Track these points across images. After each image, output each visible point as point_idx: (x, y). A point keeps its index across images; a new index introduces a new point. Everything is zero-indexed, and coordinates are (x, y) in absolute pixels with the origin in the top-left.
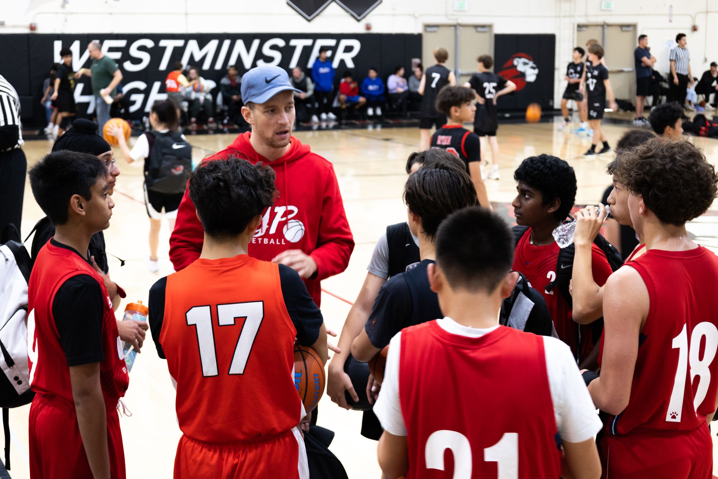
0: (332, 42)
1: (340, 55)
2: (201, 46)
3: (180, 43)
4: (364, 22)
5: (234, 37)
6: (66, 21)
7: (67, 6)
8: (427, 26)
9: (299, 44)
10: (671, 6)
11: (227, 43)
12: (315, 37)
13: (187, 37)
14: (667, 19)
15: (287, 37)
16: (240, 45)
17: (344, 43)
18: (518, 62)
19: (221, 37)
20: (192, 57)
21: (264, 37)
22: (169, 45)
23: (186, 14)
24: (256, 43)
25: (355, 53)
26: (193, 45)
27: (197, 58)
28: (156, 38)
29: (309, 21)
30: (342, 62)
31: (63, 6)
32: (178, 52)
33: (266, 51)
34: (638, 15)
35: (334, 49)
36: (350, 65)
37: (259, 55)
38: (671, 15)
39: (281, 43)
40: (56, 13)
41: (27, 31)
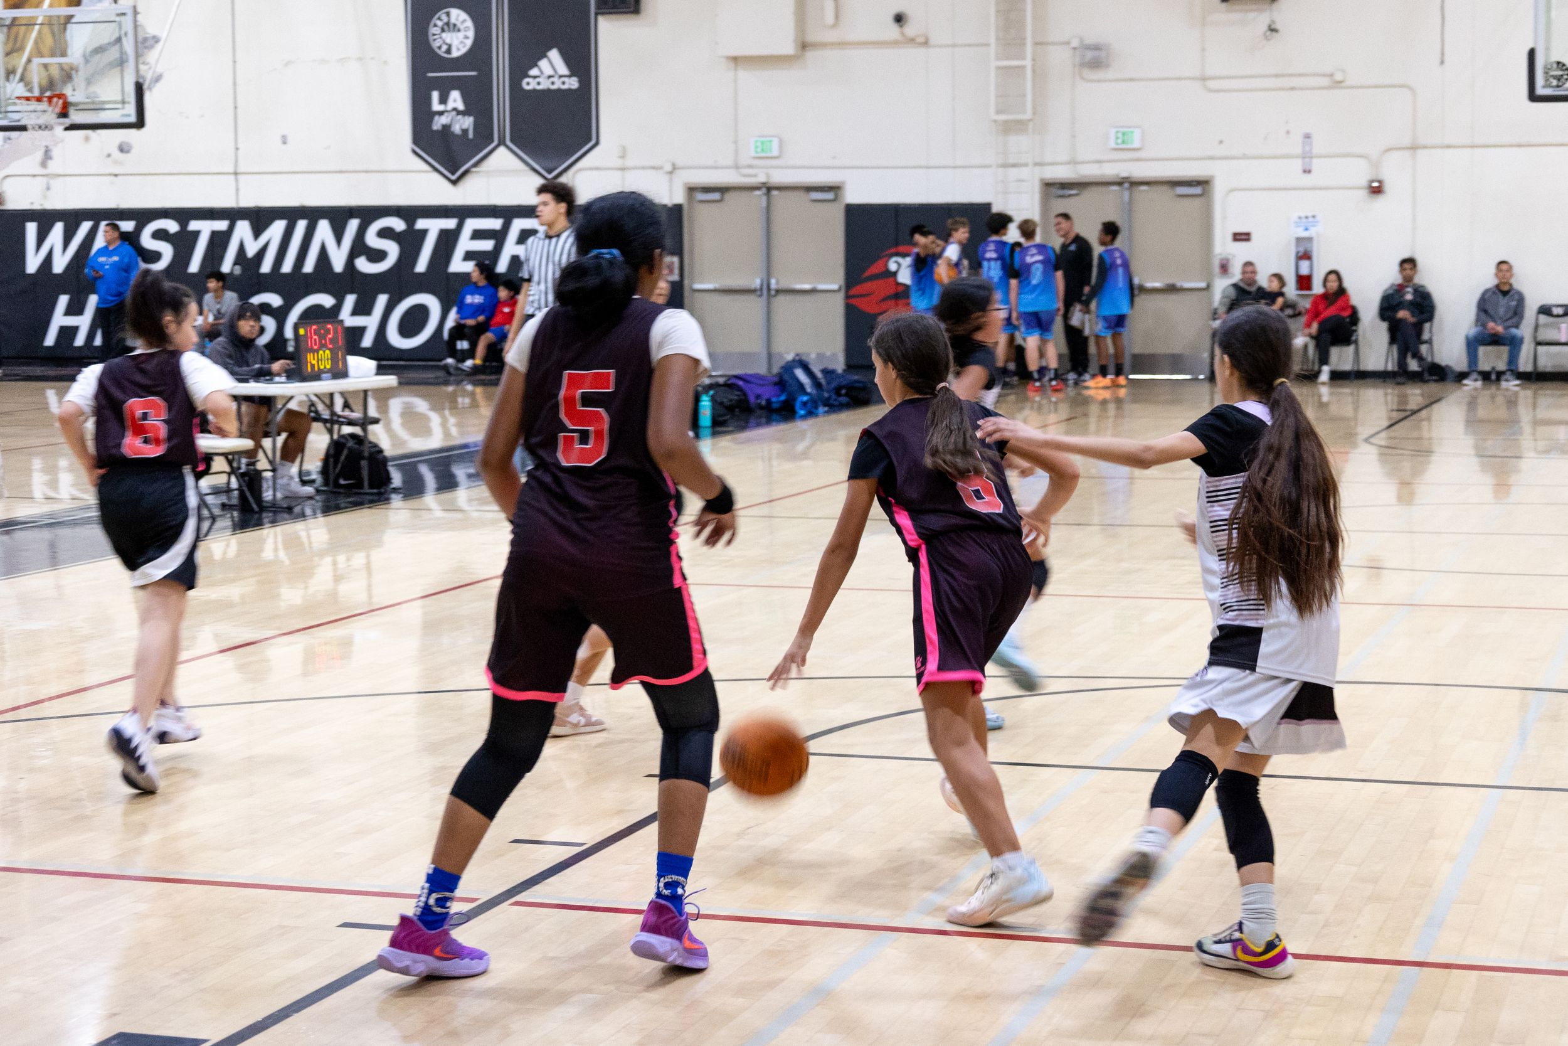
0: (495, 224)
1: (511, 248)
2: (257, 232)
3: (222, 225)
5: (312, 215)
6: (48, 188)
7: (50, 163)
8: (691, 190)
9: (433, 227)
10: (1307, 136)
11: (301, 225)
12: (463, 213)
13: (232, 215)
14: (1298, 164)
15: (410, 213)
16: (324, 229)
17: (519, 224)
18: (899, 265)
19: (291, 215)
20: (242, 249)
21: (367, 215)
22: (205, 228)
23: (236, 174)
24: (353, 225)
26: (243, 229)
27: (251, 250)
28: (183, 215)
29: (454, 182)
31: (44, 164)
32: (219, 242)
33: (372, 239)
34: (1212, 158)
35: (499, 237)
37: (359, 248)
38: (1307, 156)
39: (399, 225)
40: (34, 176)
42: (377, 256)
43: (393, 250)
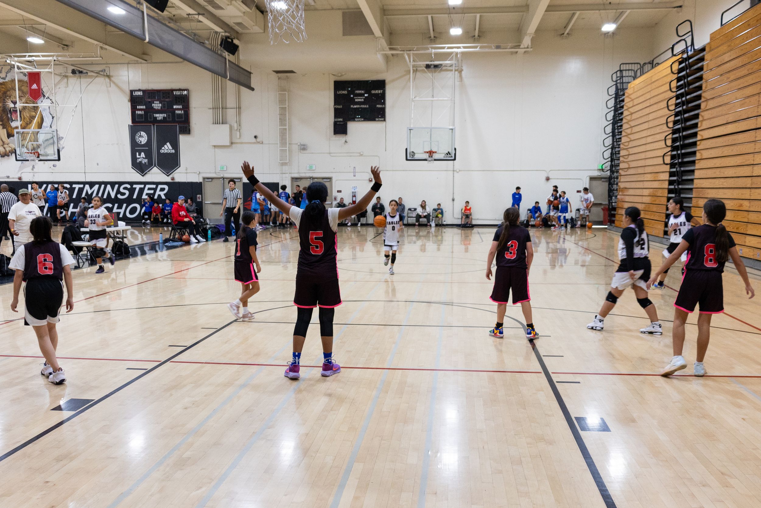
0: (154, 186)
1: (158, 192)
2: (91, 188)
3: (82, 186)
4: (171, 176)
5: (106, 184)
6: (34, 176)
8: (204, 178)
9: (138, 187)
10: (355, 168)
11: (103, 186)
12: (145, 183)
13: (84, 183)
14: (352, 174)
15: (131, 183)
16: (109, 187)
17: (160, 187)
19: (100, 183)
20: (87, 191)
21: (120, 184)
22: (77, 187)
23: (85, 173)
24: (117, 186)
25: (165, 192)
26: (87, 187)
27: (90, 192)
28: (71, 183)
29: (143, 176)
30: (159, 196)
31: (33, 170)
32: (81, 190)
33: (121, 190)
34: (332, 172)
35: (155, 190)
36: (163, 197)
37: (118, 192)
38: (354, 172)
39: (128, 186)
40: (30, 172)
41: (17, 180)
42: (123, 194)
43: (127, 193)
